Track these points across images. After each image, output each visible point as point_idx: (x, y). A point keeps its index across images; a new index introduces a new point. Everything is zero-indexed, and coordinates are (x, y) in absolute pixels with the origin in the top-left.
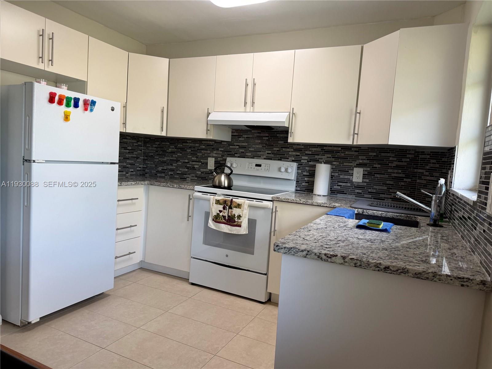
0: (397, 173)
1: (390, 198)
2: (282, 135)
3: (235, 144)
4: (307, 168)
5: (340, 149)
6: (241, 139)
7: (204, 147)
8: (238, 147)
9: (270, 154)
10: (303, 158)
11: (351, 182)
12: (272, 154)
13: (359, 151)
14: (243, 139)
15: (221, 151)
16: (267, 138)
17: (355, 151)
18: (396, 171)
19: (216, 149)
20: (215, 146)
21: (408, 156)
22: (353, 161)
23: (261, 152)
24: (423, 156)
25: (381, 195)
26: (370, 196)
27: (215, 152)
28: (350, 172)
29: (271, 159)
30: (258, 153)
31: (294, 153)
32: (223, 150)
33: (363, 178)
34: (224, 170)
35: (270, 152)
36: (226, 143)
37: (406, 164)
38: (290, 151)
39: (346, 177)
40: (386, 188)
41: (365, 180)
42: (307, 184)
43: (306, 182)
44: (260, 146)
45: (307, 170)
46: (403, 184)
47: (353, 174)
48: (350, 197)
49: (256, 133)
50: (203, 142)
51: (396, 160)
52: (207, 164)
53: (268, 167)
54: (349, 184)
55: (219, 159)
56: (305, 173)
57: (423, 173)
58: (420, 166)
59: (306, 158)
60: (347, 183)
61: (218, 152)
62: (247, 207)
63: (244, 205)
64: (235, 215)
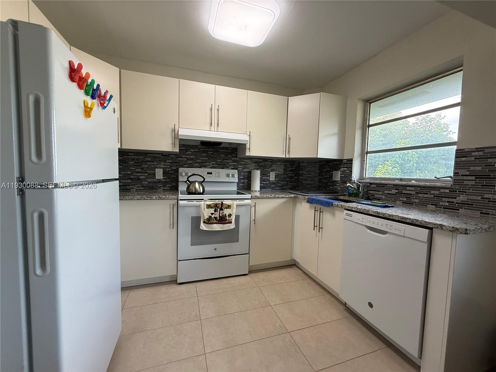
0: (291, 174)
2: (223, 151)
3: (183, 156)
4: (242, 174)
5: (262, 160)
6: (188, 153)
7: (150, 159)
8: (186, 159)
9: (215, 164)
10: (239, 166)
12: (216, 164)
13: (272, 162)
14: (190, 153)
15: (169, 162)
16: (212, 153)
17: (270, 162)
18: (290, 173)
19: (163, 161)
20: (162, 158)
21: (295, 164)
22: (269, 168)
23: (207, 163)
24: (302, 164)
25: (284, 187)
26: (279, 188)
27: (163, 163)
28: (268, 174)
29: (216, 168)
30: (205, 164)
31: (233, 164)
32: (171, 161)
33: (275, 178)
34: (178, 179)
35: (214, 163)
36: (173, 156)
37: (294, 168)
38: (230, 162)
39: (266, 178)
40: (286, 183)
41: (276, 179)
42: (243, 184)
44: (206, 159)
46: (293, 179)
47: (270, 176)
48: (269, 189)
49: (202, 148)
50: (148, 154)
52: (155, 174)
53: (217, 174)
54: (268, 182)
55: (167, 169)
56: (241, 177)
57: (304, 173)
58: (301, 170)
59: (241, 166)
60: (267, 181)
61: (166, 164)
62: (235, 206)
63: (233, 205)
64: (226, 215)
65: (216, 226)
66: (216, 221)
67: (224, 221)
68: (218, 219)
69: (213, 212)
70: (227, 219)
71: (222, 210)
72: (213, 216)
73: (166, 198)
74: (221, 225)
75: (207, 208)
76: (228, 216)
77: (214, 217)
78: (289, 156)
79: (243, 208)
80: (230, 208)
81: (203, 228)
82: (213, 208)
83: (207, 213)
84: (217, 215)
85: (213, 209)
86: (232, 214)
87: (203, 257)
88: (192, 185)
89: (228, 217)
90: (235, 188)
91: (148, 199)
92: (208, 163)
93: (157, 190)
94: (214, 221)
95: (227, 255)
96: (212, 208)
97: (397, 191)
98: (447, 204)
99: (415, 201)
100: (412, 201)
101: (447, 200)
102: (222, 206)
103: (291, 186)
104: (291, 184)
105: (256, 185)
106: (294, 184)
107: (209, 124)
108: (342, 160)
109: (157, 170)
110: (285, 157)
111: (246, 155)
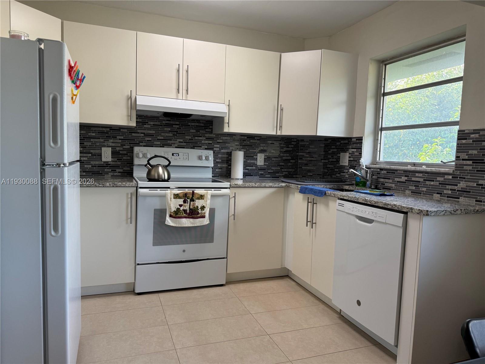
0: (286, 156)
1: (283, 176)
2: (193, 124)
3: (139, 131)
4: (220, 156)
5: (246, 138)
6: (145, 126)
7: (94, 134)
8: (143, 135)
9: (182, 142)
10: (215, 146)
11: (256, 165)
12: (184, 142)
13: (260, 140)
14: (149, 126)
15: (119, 139)
16: (178, 126)
17: (258, 140)
18: (285, 155)
19: (112, 137)
20: (110, 133)
21: (293, 143)
22: (257, 148)
23: (171, 140)
24: (303, 143)
25: (277, 174)
26: (270, 176)
27: (112, 141)
28: (255, 157)
29: (184, 148)
30: (169, 142)
31: (207, 142)
32: (122, 138)
33: (264, 162)
34: (133, 162)
35: (182, 140)
36: (126, 130)
37: (291, 149)
38: (202, 140)
39: (252, 161)
40: (279, 168)
41: (266, 163)
42: (220, 170)
43: (219, 169)
44: (171, 135)
45: (219, 157)
46: (290, 164)
47: (257, 158)
48: (256, 177)
49: (165, 120)
50: (92, 128)
51: (285, 146)
52: (101, 155)
53: (186, 156)
54: (254, 168)
55: (118, 149)
56: (218, 160)
57: (304, 155)
58: (300, 151)
59: (218, 146)
60: (253, 166)
61: (116, 141)
62: (209, 197)
63: (207, 195)
64: (198, 207)
65: (186, 221)
66: (185, 215)
67: (196, 215)
68: (188, 211)
69: (182, 203)
70: (200, 212)
71: (193, 201)
72: (182, 208)
73: (123, 186)
74: (191, 220)
75: (174, 198)
76: (200, 208)
77: (183, 210)
78: (281, 133)
79: (220, 200)
80: (204, 199)
81: (169, 223)
82: (182, 198)
83: (174, 204)
84: (186, 207)
85: (182, 200)
86: (205, 206)
87: (167, 261)
88: (153, 170)
89: (200, 210)
90: (210, 175)
91: (100, 186)
92: (173, 140)
93: (104, 176)
94: (182, 214)
95: (199, 259)
96: (180, 198)
97: (406, 178)
98: (450, 192)
99: (423, 190)
100: (420, 190)
101: (450, 187)
102: (193, 196)
103: (287, 173)
104: (286, 170)
105: (238, 171)
106: (290, 170)
107: (175, 91)
108: (351, 138)
109: (103, 149)
110: (275, 134)
111: (224, 131)
